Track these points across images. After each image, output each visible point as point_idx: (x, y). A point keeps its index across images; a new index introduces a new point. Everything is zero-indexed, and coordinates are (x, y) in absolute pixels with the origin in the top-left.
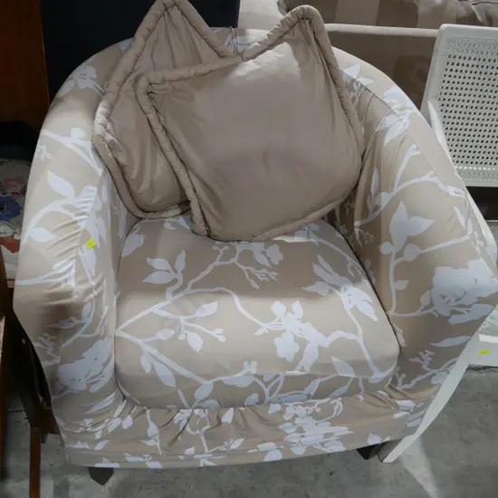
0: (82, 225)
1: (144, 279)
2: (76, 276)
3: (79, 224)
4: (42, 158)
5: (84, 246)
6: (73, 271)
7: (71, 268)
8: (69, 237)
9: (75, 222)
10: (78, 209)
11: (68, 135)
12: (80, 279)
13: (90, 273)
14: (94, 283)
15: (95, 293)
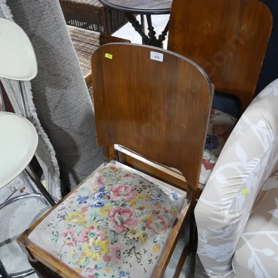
0: (244, 180)
1: (269, 211)
2: (230, 209)
3: (243, 179)
4: (237, 133)
5: (240, 193)
6: (229, 206)
7: (229, 203)
8: (235, 185)
9: (241, 178)
10: (245, 170)
11: (256, 124)
12: (232, 211)
13: (239, 208)
14: (238, 215)
15: (237, 220)
